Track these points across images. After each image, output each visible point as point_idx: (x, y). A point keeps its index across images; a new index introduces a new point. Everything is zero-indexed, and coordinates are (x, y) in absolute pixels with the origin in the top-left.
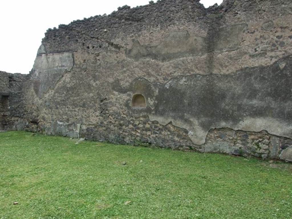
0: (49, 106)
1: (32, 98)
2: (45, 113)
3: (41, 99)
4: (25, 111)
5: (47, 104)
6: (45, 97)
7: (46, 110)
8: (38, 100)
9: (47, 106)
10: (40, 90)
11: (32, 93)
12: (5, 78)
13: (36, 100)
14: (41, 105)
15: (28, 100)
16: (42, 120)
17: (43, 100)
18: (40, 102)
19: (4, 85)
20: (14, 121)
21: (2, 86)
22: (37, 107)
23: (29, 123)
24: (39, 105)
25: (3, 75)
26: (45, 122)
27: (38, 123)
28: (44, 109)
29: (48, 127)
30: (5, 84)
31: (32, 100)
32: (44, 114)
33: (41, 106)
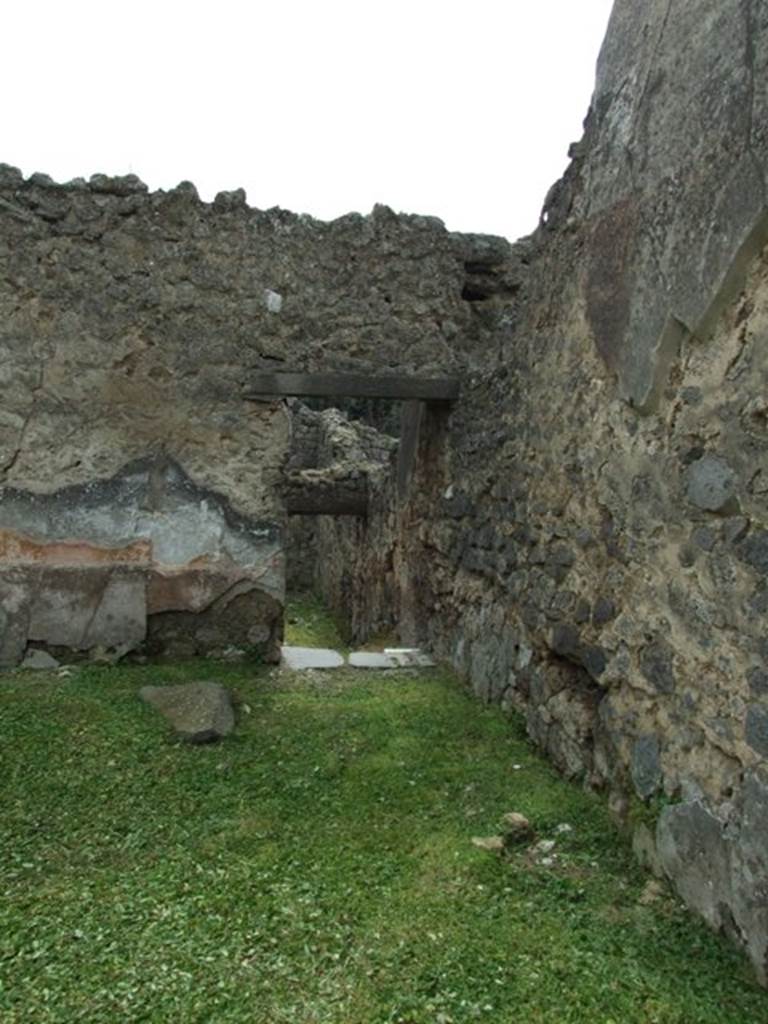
0: (726, 511)
1: (569, 410)
2: (674, 599)
3: (644, 413)
4: (521, 537)
5: (710, 477)
6: (690, 381)
7: (687, 559)
8: (622, 433)
9: (699, 515)
10: (637, 307)
11: (577, 352)
12: (430, 263)
13: (598, 434)
14: (642, 487)
15: (543, 428)
16: (639, 681)
17: (664, 429)
18: (637, 450)
19: (417, 318)
20: (464, 601)
21: (404, 323)
22: (607, 515)
23: (536, 660)
24: (626, 493)
25: (411, 243)
26: (663, 715)
27: (604, 691)
28: (671, 553)
29: (693, 794)
30: (421, 308)
31: (568, 434)
32: (666, 612)
33: (645, 510)
